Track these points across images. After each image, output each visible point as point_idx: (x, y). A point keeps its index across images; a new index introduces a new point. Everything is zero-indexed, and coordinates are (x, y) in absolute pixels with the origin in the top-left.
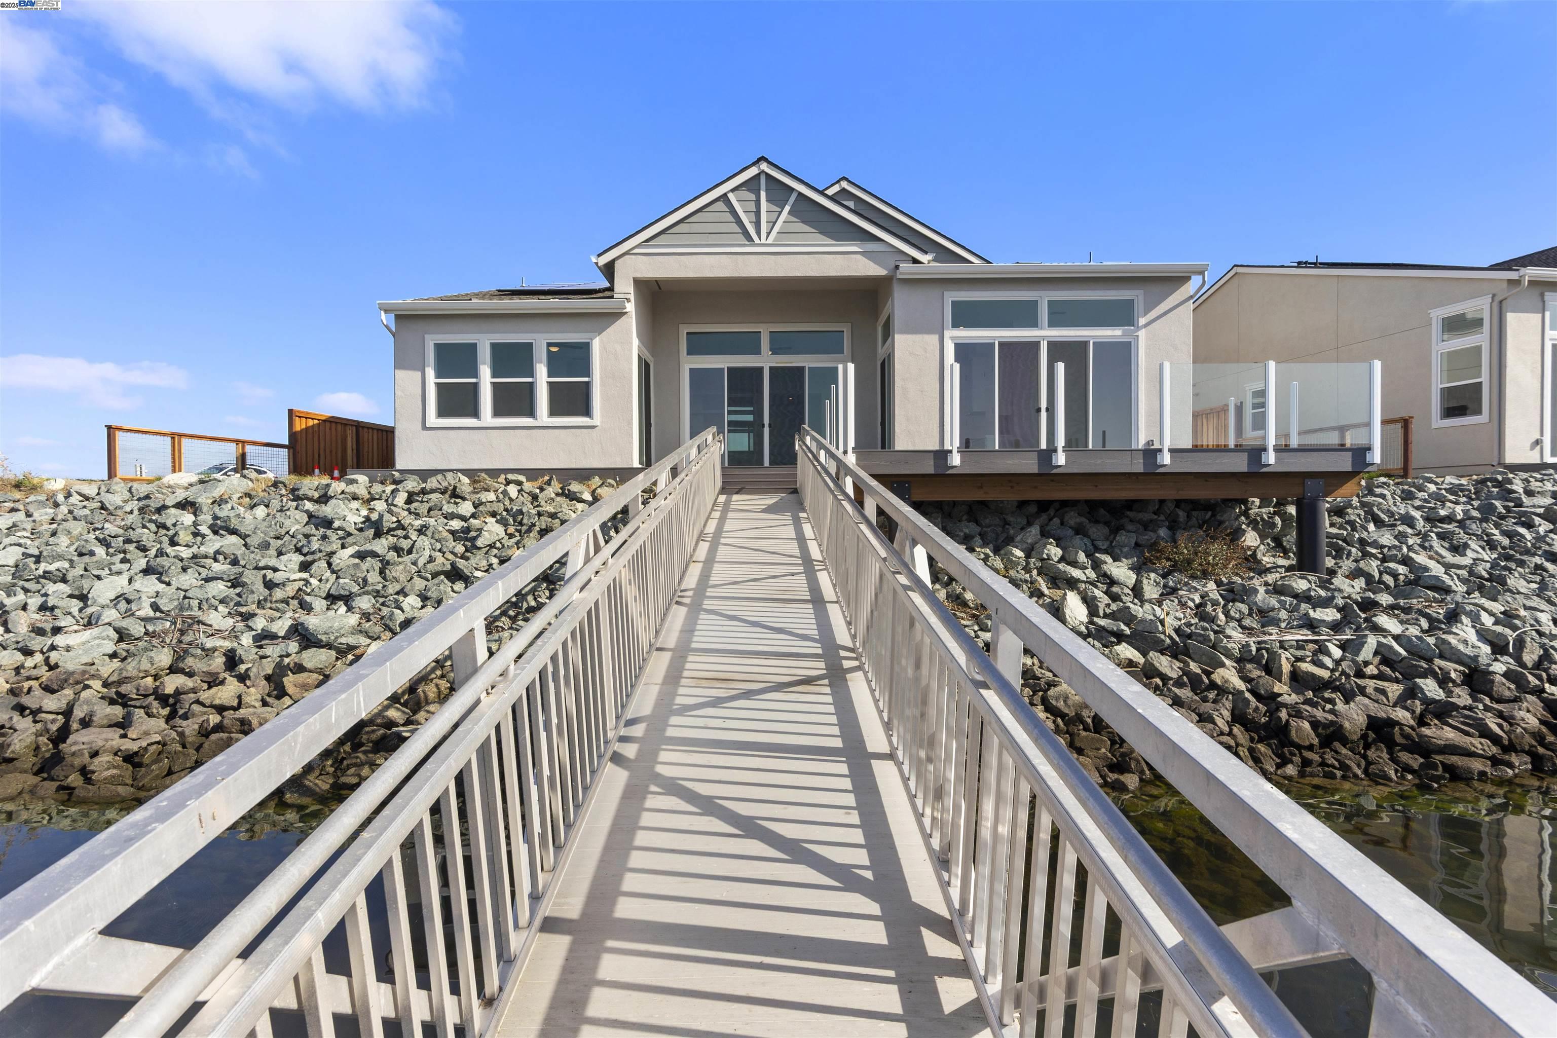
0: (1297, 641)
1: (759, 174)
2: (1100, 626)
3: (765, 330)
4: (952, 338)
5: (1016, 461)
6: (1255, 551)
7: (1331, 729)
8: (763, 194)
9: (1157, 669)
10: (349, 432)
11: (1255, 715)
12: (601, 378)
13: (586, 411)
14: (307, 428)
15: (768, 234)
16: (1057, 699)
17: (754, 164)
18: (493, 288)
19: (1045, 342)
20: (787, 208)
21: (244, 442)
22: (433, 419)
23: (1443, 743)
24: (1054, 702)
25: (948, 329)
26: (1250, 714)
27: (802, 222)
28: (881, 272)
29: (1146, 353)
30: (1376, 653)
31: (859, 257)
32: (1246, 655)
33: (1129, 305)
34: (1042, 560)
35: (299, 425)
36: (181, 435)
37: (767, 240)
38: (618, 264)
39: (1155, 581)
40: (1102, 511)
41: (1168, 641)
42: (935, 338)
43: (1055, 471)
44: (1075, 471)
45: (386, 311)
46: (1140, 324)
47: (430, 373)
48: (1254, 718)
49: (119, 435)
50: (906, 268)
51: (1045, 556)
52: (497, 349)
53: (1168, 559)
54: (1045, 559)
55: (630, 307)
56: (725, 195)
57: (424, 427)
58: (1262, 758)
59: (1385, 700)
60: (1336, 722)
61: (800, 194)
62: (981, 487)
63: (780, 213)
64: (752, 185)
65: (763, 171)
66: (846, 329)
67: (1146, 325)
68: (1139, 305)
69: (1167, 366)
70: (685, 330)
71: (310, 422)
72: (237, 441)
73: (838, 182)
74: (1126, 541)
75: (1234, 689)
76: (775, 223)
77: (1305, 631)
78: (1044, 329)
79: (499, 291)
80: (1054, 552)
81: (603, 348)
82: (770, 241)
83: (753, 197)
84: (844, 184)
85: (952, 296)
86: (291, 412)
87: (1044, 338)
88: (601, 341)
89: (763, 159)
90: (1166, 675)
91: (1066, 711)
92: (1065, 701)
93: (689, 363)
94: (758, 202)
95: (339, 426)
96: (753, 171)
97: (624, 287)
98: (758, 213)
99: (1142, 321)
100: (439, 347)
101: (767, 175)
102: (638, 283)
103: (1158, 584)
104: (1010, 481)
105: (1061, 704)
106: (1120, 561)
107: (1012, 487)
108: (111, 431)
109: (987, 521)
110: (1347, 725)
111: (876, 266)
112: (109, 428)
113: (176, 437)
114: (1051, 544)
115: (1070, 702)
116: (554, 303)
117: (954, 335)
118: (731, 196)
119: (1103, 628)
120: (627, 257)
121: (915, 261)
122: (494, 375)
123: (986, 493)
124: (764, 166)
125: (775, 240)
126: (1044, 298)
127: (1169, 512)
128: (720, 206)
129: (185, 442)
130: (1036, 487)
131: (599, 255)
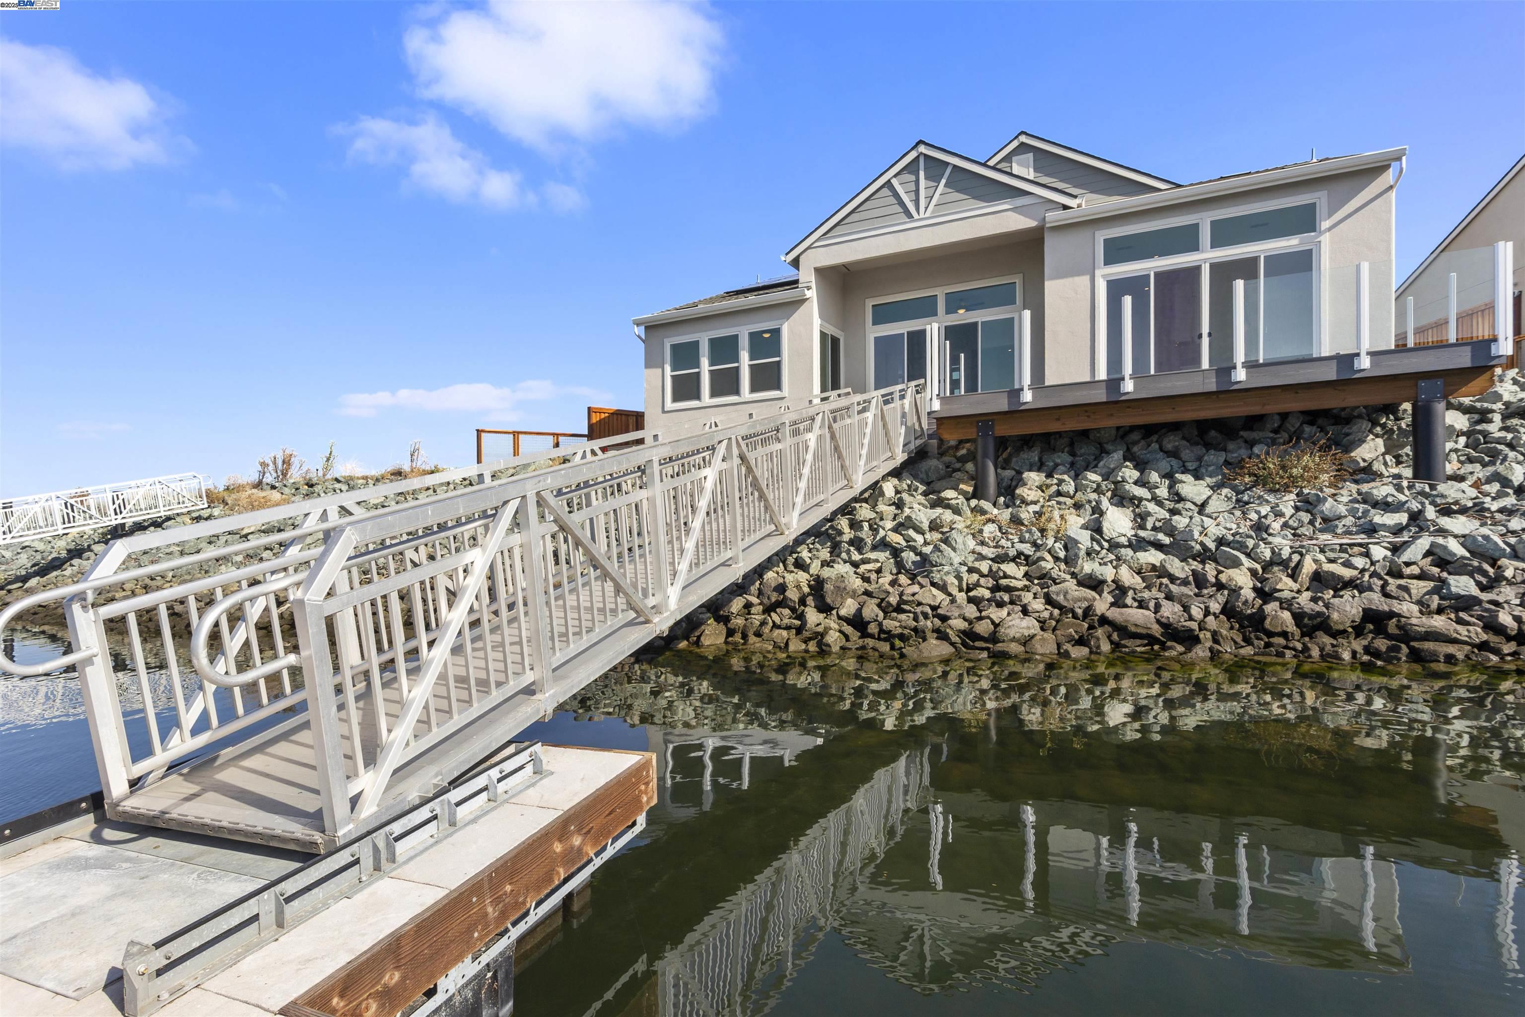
0: (1341, 545)
1: (918, 157)
2: (1141, 537)
3: (941, 293)
4: (1103, 276)
5: (1085, 393)
6: (1371, 463)
7: (1319, 619)
8: (922, 174)
9: (1167, 571)
10: (631, 421)
11: (1244, 607)
12: (789, 356)
13: (778, 386)
14: (600, 420)
15: (926, 208)
16: (1058, 594)
17: (913, 149)
18: (721, 292)
19: (1208, 265)
20: (943, 181)
21: (558, 435)
22: (669, 405)
23: (1423, 630)
24: (1054, 597)
25: (1099, 268)
26: (1238, 607)
27: (957, 191)
28: (1032, 224)
29: (1330, 258)
30: (1428, 553)
31: (1009, 213)
32: (1276, 559)
33: (1310, 209)
34: (1116, 483)
35: (595, 418)
36: (519, 433)
37: (925, 213)
38: (802, 259)
39: (1226, 496)
40: (1213, 433)
41: (1198, 547)
42: (1086, 279)
43: (1123, 398)
44: (1144, 396)
45: (638, 325)
46: (1323, 228)
47: (668, 368)
48: (1242, 610)
49: (483, 435)
50: (1054, 217)
51: (1119, 479)
52: (713, 342)
53: (1250, 475)
54: (1120, 482)
55: (812, 294)
56: (889, 181)
57: (664, 412)
58: (1221, 640)
59: (1407, 596)
60: (1324, 613)
61: (955, 166)
62: (1058, 419)
63: (937, 187)
64: (912, 168)
65: (921, 153)
66: (1018, 280)
67: (1330, 229)
68: (1322, 208)
69: (1365, 267)
70: (870, 303)
71: (603, 416)
72: (553, 434)
73: (1016, 137)
74: (1215, 460)
75: (1236, 586)
76: (932, 197)
77: (1363, 536)
78: (1206, 252)
79: (727, 293)
80: (1130, 473)
81: (791, 331)
82: (928, 214)
83: (913, 178)
84: (1023, 139)
85: (1102, 235)
86: (589, 408)
87: (1205, 261)
88: (789, 325)
89: (921, 142)
90: (1174, 575)
91: (1065, 604)
92: (1065, 596)
93: (874, 332)
94: (917, 182)
95: (623, 417)
96: (913, 154)
97: (807, 276)
98: (917, 192)
99: (1325, 225)
100: (674, 347)
101: (925, 155)
102: (818, 271)
103: (1229, 499)
104: (1086, 411)
105: (1060, 599)
106: (1203, 479)
107: (1088, 417)
108: (479, 432)
109: (1083, 451)
110: (1335, 616)
111: (1027, 219)
112: (478, 431)
113: (516, 434)
114: (1127, 467)
115: (1069, 597)
116: (752, 300)
117: (1105, 273)
118: (895, 182)
119: (1143, 538)
120: (809, 251)
121: (1065, 207)
122: (711, 364)
123: (1064, 424)
124: (922, 149)
125: (933, 212)
126: (1205, 220)
127: (1293, 430)
128: (886, 192)
129: (521, 436)
130: (1112, 415)
131: (787, 254)
